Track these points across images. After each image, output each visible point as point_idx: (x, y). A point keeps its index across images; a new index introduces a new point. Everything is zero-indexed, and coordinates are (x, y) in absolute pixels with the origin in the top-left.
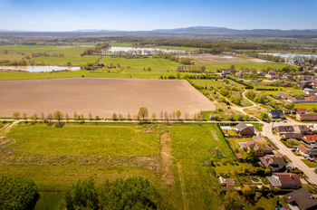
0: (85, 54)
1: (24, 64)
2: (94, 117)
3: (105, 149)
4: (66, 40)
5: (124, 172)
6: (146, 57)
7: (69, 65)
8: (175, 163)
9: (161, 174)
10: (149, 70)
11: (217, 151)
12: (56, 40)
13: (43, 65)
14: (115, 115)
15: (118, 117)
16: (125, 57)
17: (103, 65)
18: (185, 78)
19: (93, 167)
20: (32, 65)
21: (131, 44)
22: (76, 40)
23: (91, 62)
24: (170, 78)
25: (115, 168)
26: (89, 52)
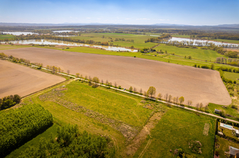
0: (148, 41)
1: (107, 45)
2: (117, 86)
3: (108, 110)
4: (142, 31)
5: (106, 131)
6: (195, 47)
7: (132, 48)
8: (147, 139)
9: (130, 143)
10: (190, 58)
11: (195, 144)
12: (136, 31)
13: (117, 46)
14: (131, 88)
15: (133, 90)
16: (177, 46)
17: (155, 51)
18: (218, 70)
19: (91, 120)
20: (111, 46)
21: (189, 36)
22: (150, 31)
23: (147, 47)
24: (203, 67)
25: (103, 126)
26: (152, 40)
